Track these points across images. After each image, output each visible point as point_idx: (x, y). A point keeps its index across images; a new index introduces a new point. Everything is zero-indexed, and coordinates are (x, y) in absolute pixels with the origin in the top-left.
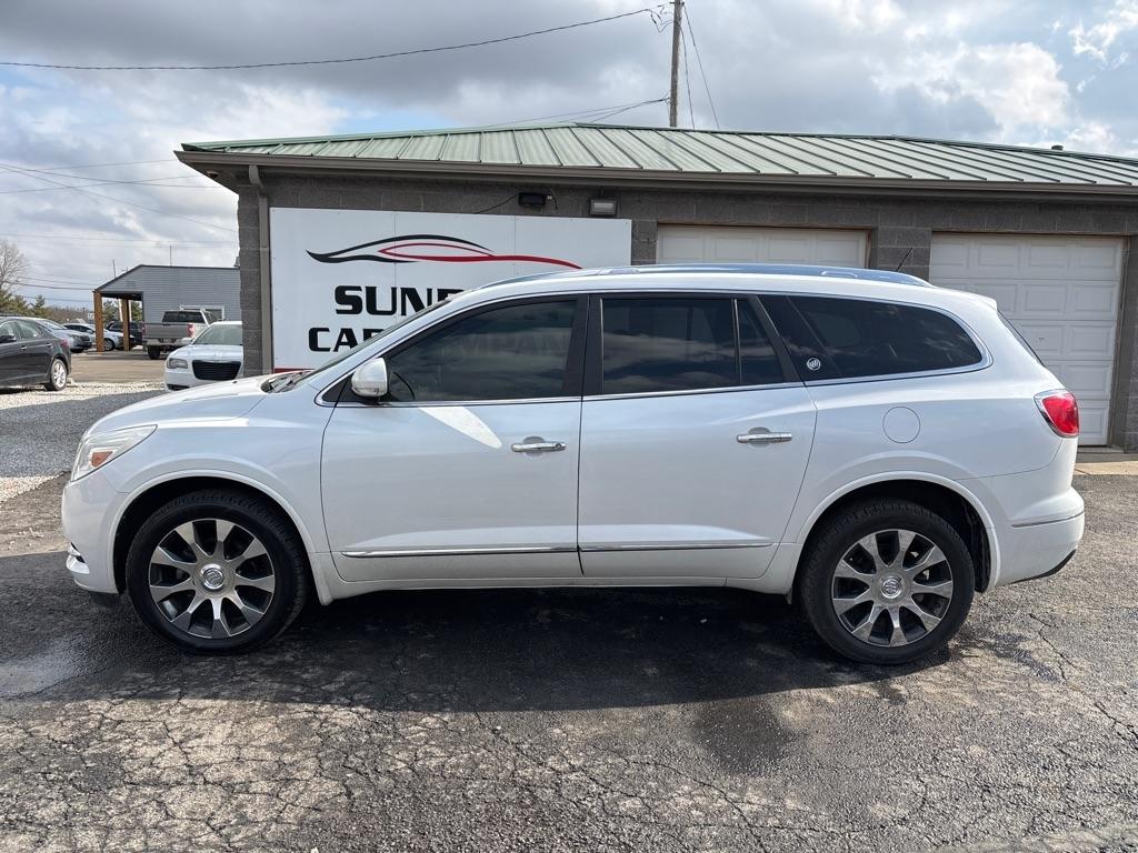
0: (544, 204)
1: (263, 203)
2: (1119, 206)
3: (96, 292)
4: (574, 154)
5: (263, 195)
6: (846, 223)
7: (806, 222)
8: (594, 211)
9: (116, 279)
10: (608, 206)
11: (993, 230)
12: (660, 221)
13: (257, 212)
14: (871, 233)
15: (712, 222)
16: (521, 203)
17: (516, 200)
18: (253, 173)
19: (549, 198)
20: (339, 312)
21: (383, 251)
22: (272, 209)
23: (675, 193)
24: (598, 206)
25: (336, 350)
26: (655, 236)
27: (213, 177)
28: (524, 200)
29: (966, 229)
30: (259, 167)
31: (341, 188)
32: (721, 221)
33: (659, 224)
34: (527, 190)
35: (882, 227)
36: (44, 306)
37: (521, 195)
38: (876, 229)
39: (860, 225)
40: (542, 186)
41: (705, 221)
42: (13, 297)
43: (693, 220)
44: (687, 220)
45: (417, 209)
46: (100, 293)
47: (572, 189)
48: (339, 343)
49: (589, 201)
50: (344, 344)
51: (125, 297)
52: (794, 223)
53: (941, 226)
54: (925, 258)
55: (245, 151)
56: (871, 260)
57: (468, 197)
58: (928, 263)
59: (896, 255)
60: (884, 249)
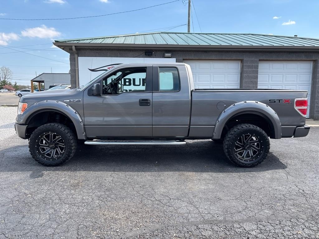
0: (152, 55)
1: (76, 56)
2: (311, 52)
3: (31, 80)
4: (160, 41)
5: (76, 54)
6: (235, 58)
7: (224, 58)
8: (165, 56)
9: (37, 77)
10: (169, 55)
11: (276, 59)
12: (184, 58)
13: (75, 58)
14: (242, 61)
15: (198, 59)
16: (146, 54)
17: (144, 54)
18: (74, 48)
19: (154, 53)
21: (109, 68)
22: (79, 57)
23: (188, 51)
24: (167, 55)
27: (63, 49)
29: (268, 59)
30: (75, 46)
31: (97, 51)
32: (200, 58)
33: (183, 59)
35: (245, 59)
36: (17, 85)
37: (146, 52)
38: (243, 59)
39: (239, 59)
40: (151, 50)
41: (196, 58)
42: (8, 82)
43: (193, 58)
44: (191, 58)
45: (117, 57)
46: (33, 81)
47: (159, 51)
49: (164, 54)
51: (39, 82)
52: (221, 58)
53: (261, 58)
54: (257, 67)
55: (71, 42)
56: (242, 68)
57: (131, 53)
58: (258, 69)
59: (249, 67)
60: (245, 65)
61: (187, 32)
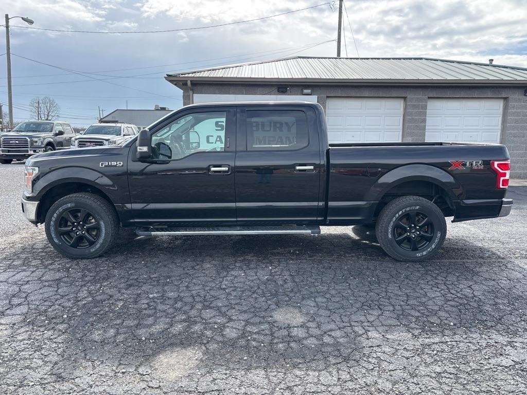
0: (286, 91)
1: (191, 93)
4: (296, 72)
5: (191, 90)
6: (396, 96)
7: (381, 95)
8: (303, 93)
10: (309, 91)
11: (451, 97)
13: (189, 95)
14: (405, 98)
15: (346, 96)
16: (278, 91)
17: (277, 90)
18: (189, 83)
19: (288, 89)
20: (216, 130)
22: (194, 94)
23: (333, 86)
24: (306, 91)
25: (215, 143)
26: (325, 101)
27: (175, 84)
28: (280, 90)
29: (441, 96)
30: (191, 81)
31: (217, 87)
32: (349, 95)
33: (327, 97)
34: (280, 87)
35: (409, 96)
37: (279, 88)
38: (407, 97)
39: (401, 96)
40: (285, 85)
41: (343, 95)
43: (339, 95)
44: (337, 95)
45: (243, 94)
47: (296, 86)
48: (217, 141)
49: (302, 90)
50: (218, 141)
52: (376, 96)
53: (431, 95)
54: (425, 107)
55: (186, 75)
56: (405, 108)
57: (260, 89)
58: (426, 109)
59: (414, 107)
60: (409, 105)
61: (336, 56)
